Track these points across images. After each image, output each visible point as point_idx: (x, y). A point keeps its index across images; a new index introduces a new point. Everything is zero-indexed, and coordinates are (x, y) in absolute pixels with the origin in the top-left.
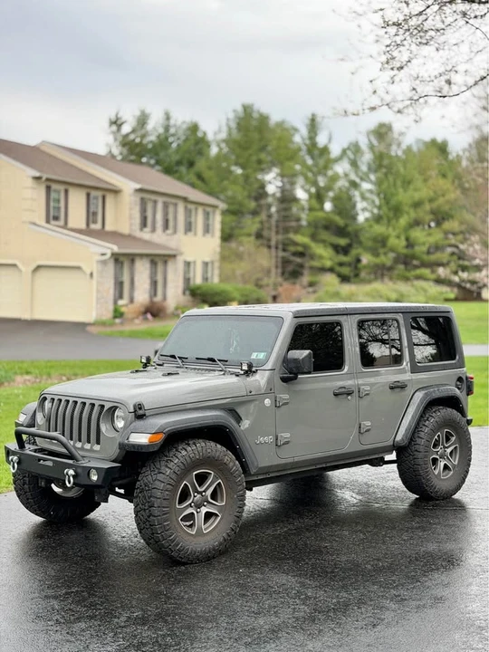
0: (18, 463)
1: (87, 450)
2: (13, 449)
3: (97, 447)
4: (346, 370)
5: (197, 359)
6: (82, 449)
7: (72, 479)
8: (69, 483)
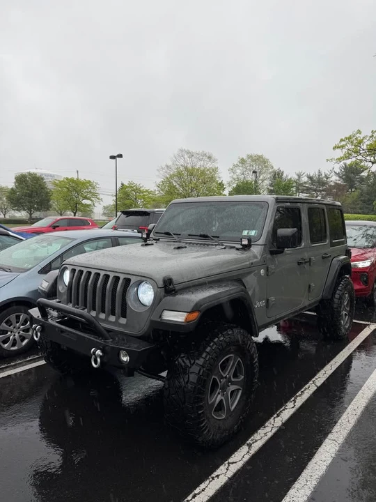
0: (40, 332)
1: (111, 323)
2: (36, 316)
3: (123, 321)
4: (303, 244)
5: (190, 235)
6: (106, 321)
7: (99, 360)
8: (96, 363)
